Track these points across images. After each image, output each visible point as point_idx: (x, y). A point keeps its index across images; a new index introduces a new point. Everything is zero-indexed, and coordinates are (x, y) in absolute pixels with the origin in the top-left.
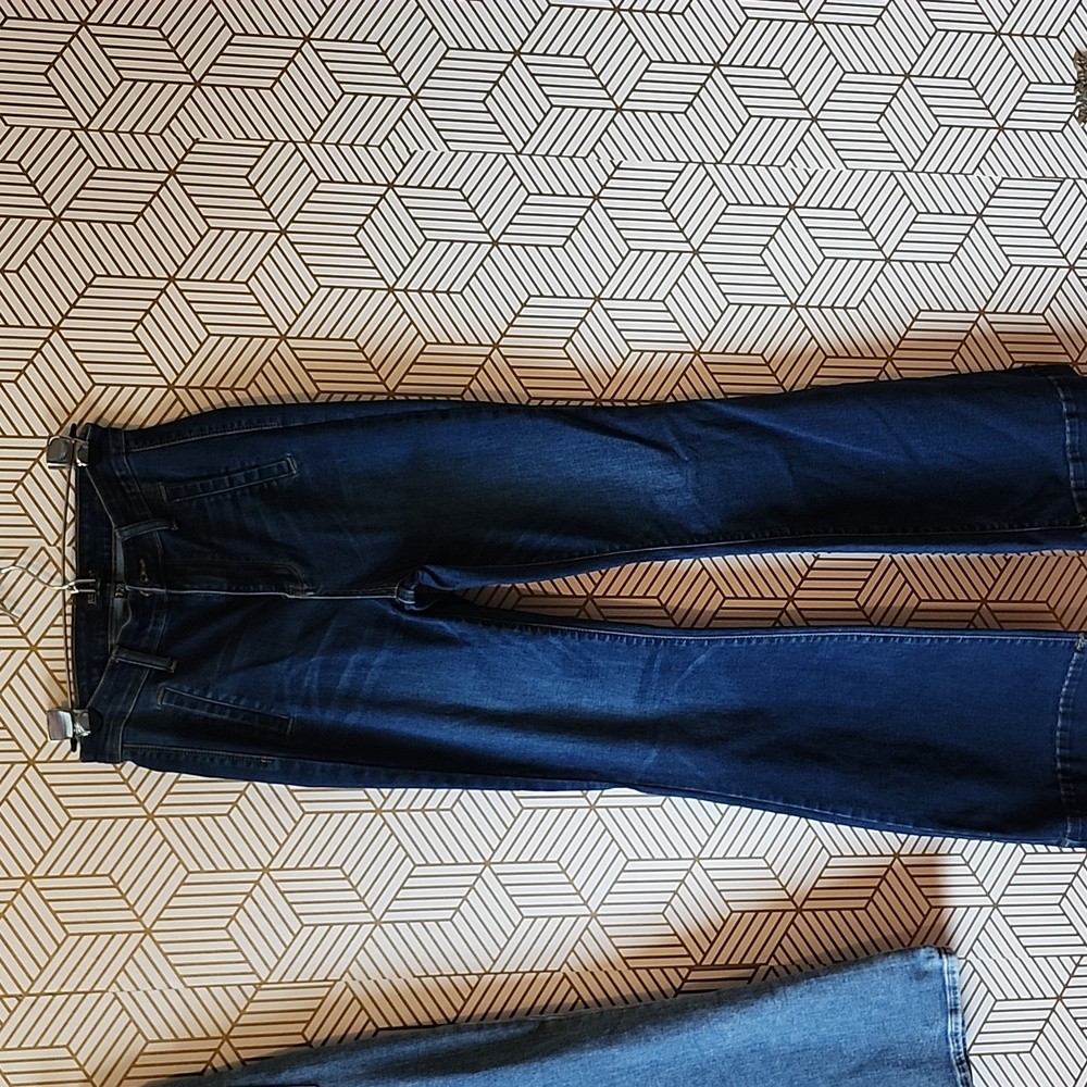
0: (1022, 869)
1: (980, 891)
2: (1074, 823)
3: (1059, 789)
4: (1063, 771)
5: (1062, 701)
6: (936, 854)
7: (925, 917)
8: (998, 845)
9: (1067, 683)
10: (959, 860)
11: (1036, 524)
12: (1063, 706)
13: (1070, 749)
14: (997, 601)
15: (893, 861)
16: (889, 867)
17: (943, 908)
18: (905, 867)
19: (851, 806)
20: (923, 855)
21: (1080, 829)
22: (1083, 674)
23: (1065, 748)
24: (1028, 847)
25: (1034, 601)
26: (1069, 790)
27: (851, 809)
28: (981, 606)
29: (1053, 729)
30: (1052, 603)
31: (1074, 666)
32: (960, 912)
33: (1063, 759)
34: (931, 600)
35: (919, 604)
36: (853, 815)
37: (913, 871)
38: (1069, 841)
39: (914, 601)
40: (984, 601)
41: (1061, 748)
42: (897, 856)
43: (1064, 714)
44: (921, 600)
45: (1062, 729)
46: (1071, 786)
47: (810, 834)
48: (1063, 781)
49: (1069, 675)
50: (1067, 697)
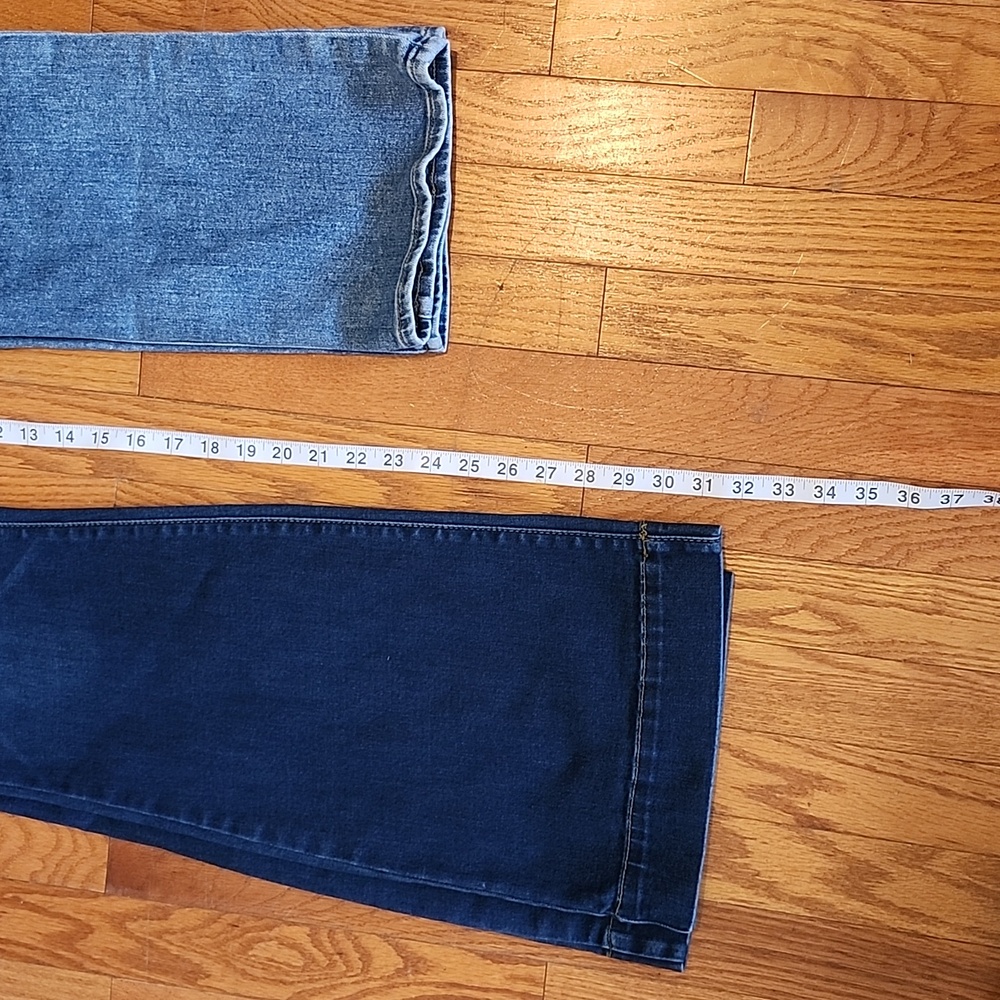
9: (643, 629)
22: (667, 609)
26: (641, 824)
31: (648, 590)
46: (646, 817)
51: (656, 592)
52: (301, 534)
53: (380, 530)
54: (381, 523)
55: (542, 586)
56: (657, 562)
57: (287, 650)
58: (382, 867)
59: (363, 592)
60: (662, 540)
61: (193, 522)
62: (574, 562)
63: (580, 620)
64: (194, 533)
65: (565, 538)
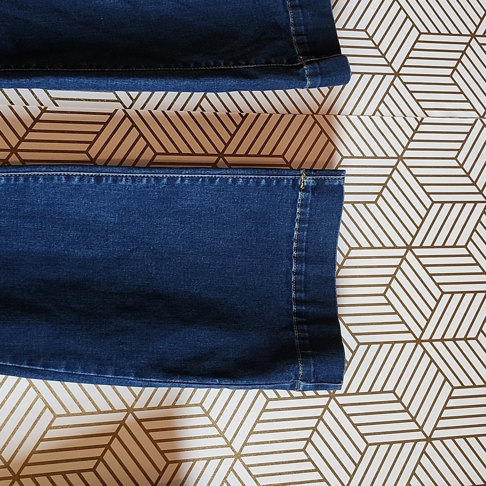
0: (266, 416)
1: (221, 441)
2: (306, 364)
3: (293, 331)
4: (298, 314)
5: (295, 245)
6: (174, 406)
7: (161, 473)
8: (227, 392)
9: (297, 226)
10: (198, 410)
11: (252, 61)
12: (297, 250)
13: (306, 292)
14: (234, 155)
15: (126, 417)
16: (122, 423)
17: (180, 462)
18: (140, 421)
19: (64, 358)
20: (159, 407)
21: (312, 370)
22: (311, 215)
23: (301, 291)
24: (270, 393)
25: (271, 155)
26: (303, 331)
27: (65, 362)
28: (218, 160)
29: (288, 273)
30: (288, 157)
31: (302, 206)
32: (200, 465)
33: (299, 302)
34: (167, 153)
35: (154, 157)
36: (66, 368)
37: (148, 425)
38: (302, 384)
39: (148, 154)
40: (221, 155)
41: (296, 291)
42: (130, 410)
43: (298, 258)
44: (156, 154)
45: (296, 273)
46: (305, 327)
47: (32, 393)
48: (298, 323)
49: (298, 217)
50: (299, 241)
51: (306, 207)
52: (88, 182)
53: (142, 179)
54: (143, 175)
55: (239, 205)
56: (309, 192)
57: (80, 249)
58: (151, 378)
59: (130, 212)
60: (313, 179)
61: (11, 175)
62: (259, 193)
63: (260, 223)
64: (12, 182)
65: (256, 180)
